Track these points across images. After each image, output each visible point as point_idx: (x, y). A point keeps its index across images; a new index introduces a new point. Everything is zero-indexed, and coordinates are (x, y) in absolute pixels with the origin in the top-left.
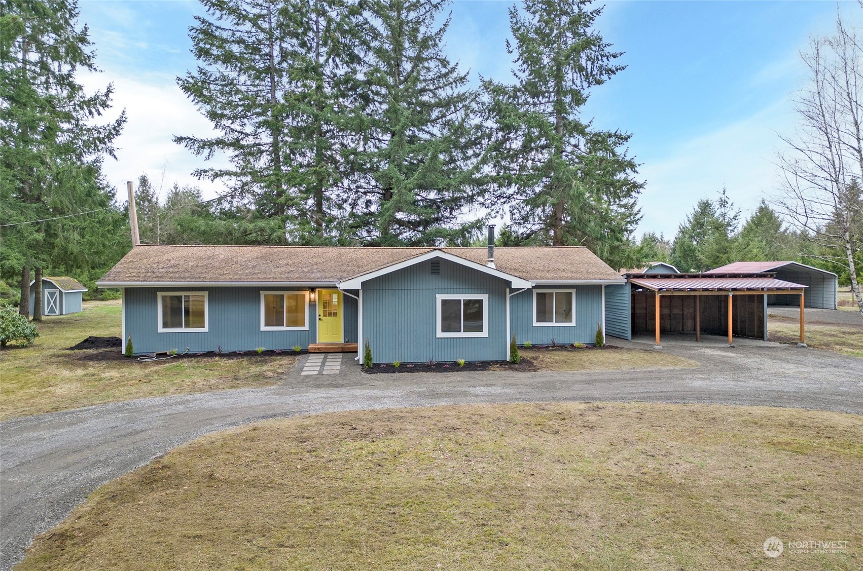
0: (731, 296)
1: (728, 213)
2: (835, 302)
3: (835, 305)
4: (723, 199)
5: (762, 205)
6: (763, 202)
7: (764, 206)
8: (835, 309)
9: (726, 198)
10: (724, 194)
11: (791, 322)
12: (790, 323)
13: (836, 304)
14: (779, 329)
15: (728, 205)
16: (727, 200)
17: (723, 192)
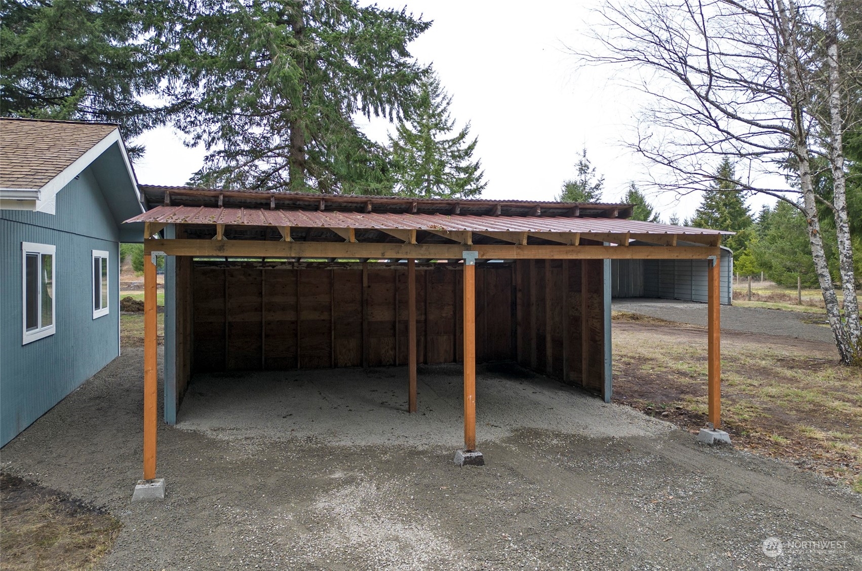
0: (471, 263)
1: (589, 182)
2: (729, 292)
3: (729, 298)
4: (583, 163)
5: (632, 189)
6: (633, 186)
7: (633, 191)
8: (730, 304)
9: (586, 162)
10: (584, 156)
11: (666, 329)
12: (666, 333)
13: (731, 296)
14: (645, 352)
15: (590, 171)
16: (588, 164)
17: (583, 154)
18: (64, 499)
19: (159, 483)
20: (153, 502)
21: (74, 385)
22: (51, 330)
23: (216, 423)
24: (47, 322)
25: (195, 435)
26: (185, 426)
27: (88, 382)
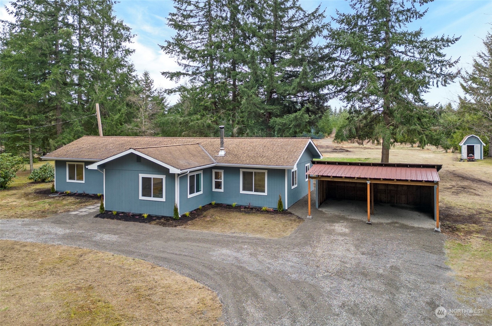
0: (369, 183)
18: (298, 217)
19: (311, 216)
20: (309, 219)
21: (301, 198)
22: (296, 186)
23: (326, 210)
24: (296, 184)
25: (321, 211)
26: (320, 209)
27: (304, 197)
